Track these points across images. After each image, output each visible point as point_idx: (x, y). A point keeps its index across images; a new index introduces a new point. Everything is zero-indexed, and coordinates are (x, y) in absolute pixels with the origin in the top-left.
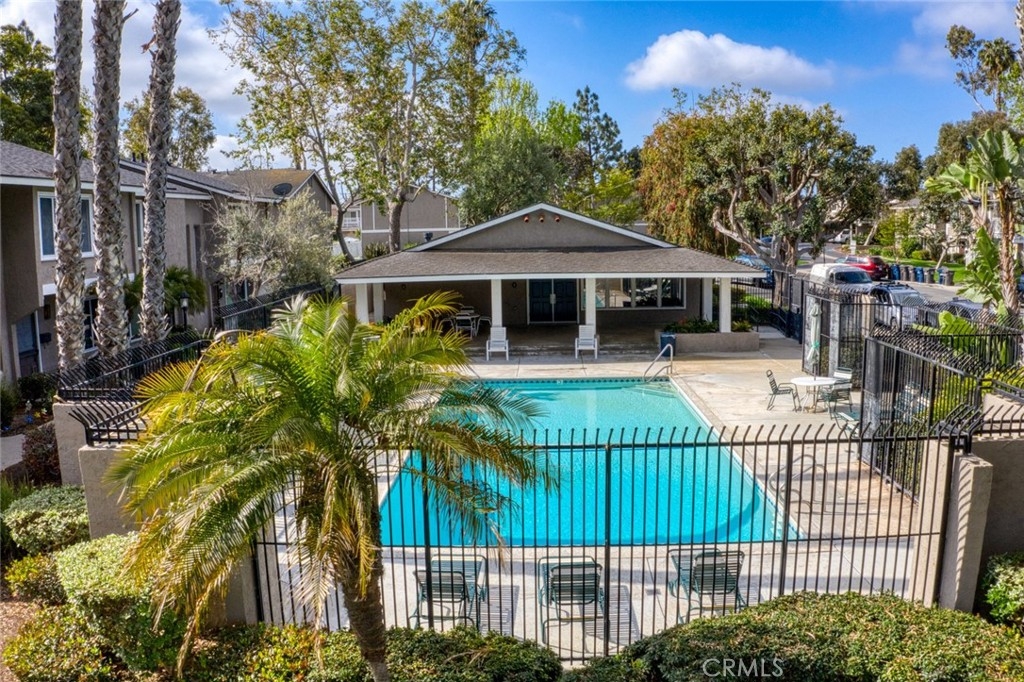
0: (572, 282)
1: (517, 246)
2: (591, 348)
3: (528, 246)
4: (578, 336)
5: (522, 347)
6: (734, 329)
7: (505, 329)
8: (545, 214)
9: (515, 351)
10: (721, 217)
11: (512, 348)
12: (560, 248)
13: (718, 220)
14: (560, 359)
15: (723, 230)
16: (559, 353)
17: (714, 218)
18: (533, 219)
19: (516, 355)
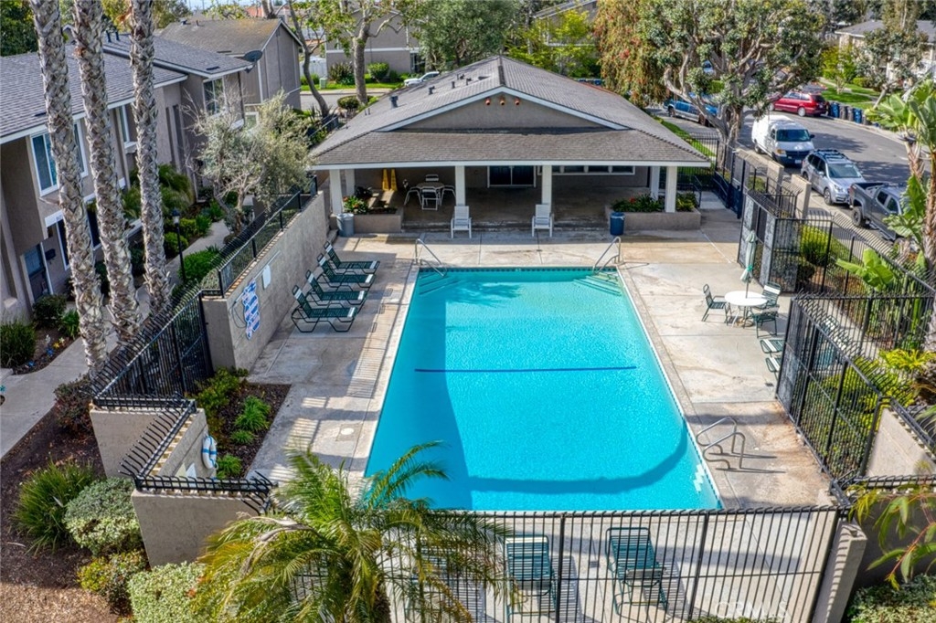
0: (531, 168)
1: (478, 126)
2: (546, 227)
3: (489, 126)
4: (534, 215)
5: (483, 223)
6: (679, 209)
7: (468, 207)
8: (506, 97)
9: (477, 226)
10: (671, 75)
11: (474, 224)
12: (519, 128)
13: (669, 79)
14: (518, 237)
15: (673, 89)
16: (517, 230)
17: (665, 76)
18: (494, 100)
19: (479, 233)
